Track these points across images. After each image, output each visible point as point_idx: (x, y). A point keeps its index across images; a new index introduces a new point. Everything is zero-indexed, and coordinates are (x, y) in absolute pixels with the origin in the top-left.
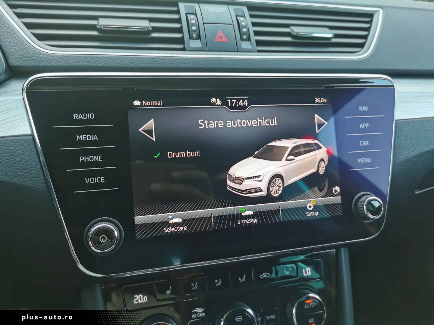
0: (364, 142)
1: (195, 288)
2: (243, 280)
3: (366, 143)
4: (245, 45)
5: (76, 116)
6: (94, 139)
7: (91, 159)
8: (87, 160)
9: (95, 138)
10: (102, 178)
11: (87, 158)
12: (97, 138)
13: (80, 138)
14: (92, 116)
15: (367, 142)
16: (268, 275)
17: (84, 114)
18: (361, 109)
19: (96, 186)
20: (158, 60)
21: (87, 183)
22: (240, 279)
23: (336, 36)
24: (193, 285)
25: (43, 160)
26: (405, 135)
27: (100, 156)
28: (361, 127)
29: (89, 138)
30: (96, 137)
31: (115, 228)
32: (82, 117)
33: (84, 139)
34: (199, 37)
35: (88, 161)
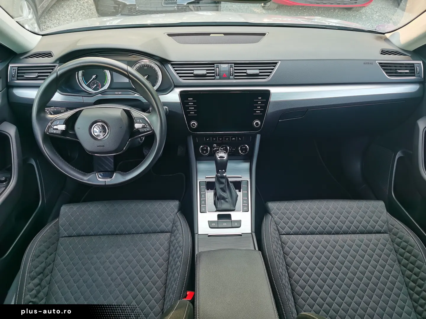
3: (259, 107)
4: (231, 77)
5: (189, 99)
9: (192, 104)
13: (189, 104)
14: (192, 99)
19: (192, 114)
23: (260, 72)
25: (182, 108)
27: (193, 108)
31: (196, 123)
34: (219, 75)
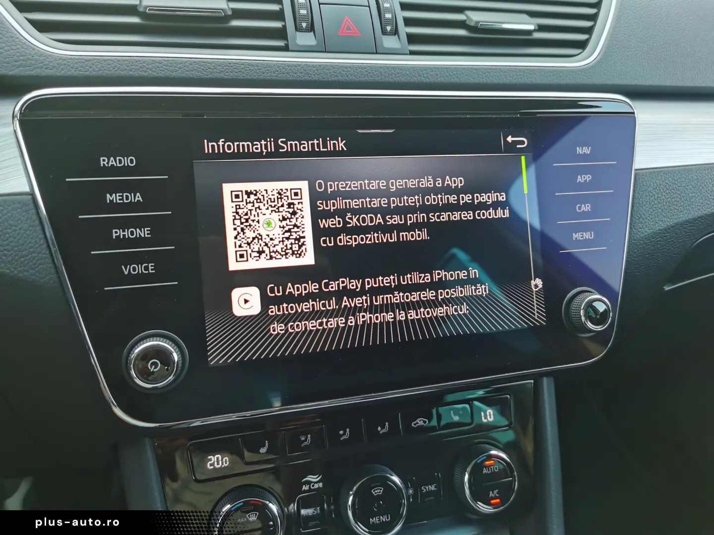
0: (583, 205)
1: (306, 443)
2: (384, 431)
3: (586, 208)
4: (390, 42)
5: (104, 160)
6: (136, 201)
7: (132, 233)
8: (124, 236)
9: (137, 199)
10: (150, 265)
11: (125, 232)
12: (140, 199)
13: (111, 199)
14: (132, 161)
15: (588, 206)
16: (425, 422)
17: (118, 158)
18: (579, 150)
19: (140, 278)
20: (243, 66)
21: (126, 273)
22: (379, 429)
23: (541, 28)
24: (303, 439)
25: (51, 236)
26: (651, 194)
27: (146, 229)
28: (579, 181)
29: (127, 199)
30: (139, 197)
31: (173, 348)
32: (114, 163)
33: (120, 200)
34: (311, 28)
35: (127, 237)
